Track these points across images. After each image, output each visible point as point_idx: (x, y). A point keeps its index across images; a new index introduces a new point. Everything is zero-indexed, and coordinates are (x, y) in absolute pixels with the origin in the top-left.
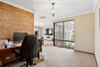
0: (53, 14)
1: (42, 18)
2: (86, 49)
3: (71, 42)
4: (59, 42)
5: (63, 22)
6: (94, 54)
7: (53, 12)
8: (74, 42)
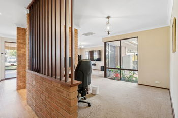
0: (108, 32)
1: (86, 35)
2: (156, 82)
3: (132, 72)
4: (113, 71)
5: (120, 40)
6: (169, 89)
7: (108, 28)
8: (137, 71)
